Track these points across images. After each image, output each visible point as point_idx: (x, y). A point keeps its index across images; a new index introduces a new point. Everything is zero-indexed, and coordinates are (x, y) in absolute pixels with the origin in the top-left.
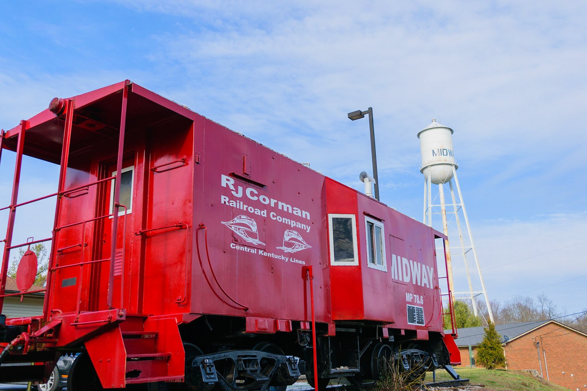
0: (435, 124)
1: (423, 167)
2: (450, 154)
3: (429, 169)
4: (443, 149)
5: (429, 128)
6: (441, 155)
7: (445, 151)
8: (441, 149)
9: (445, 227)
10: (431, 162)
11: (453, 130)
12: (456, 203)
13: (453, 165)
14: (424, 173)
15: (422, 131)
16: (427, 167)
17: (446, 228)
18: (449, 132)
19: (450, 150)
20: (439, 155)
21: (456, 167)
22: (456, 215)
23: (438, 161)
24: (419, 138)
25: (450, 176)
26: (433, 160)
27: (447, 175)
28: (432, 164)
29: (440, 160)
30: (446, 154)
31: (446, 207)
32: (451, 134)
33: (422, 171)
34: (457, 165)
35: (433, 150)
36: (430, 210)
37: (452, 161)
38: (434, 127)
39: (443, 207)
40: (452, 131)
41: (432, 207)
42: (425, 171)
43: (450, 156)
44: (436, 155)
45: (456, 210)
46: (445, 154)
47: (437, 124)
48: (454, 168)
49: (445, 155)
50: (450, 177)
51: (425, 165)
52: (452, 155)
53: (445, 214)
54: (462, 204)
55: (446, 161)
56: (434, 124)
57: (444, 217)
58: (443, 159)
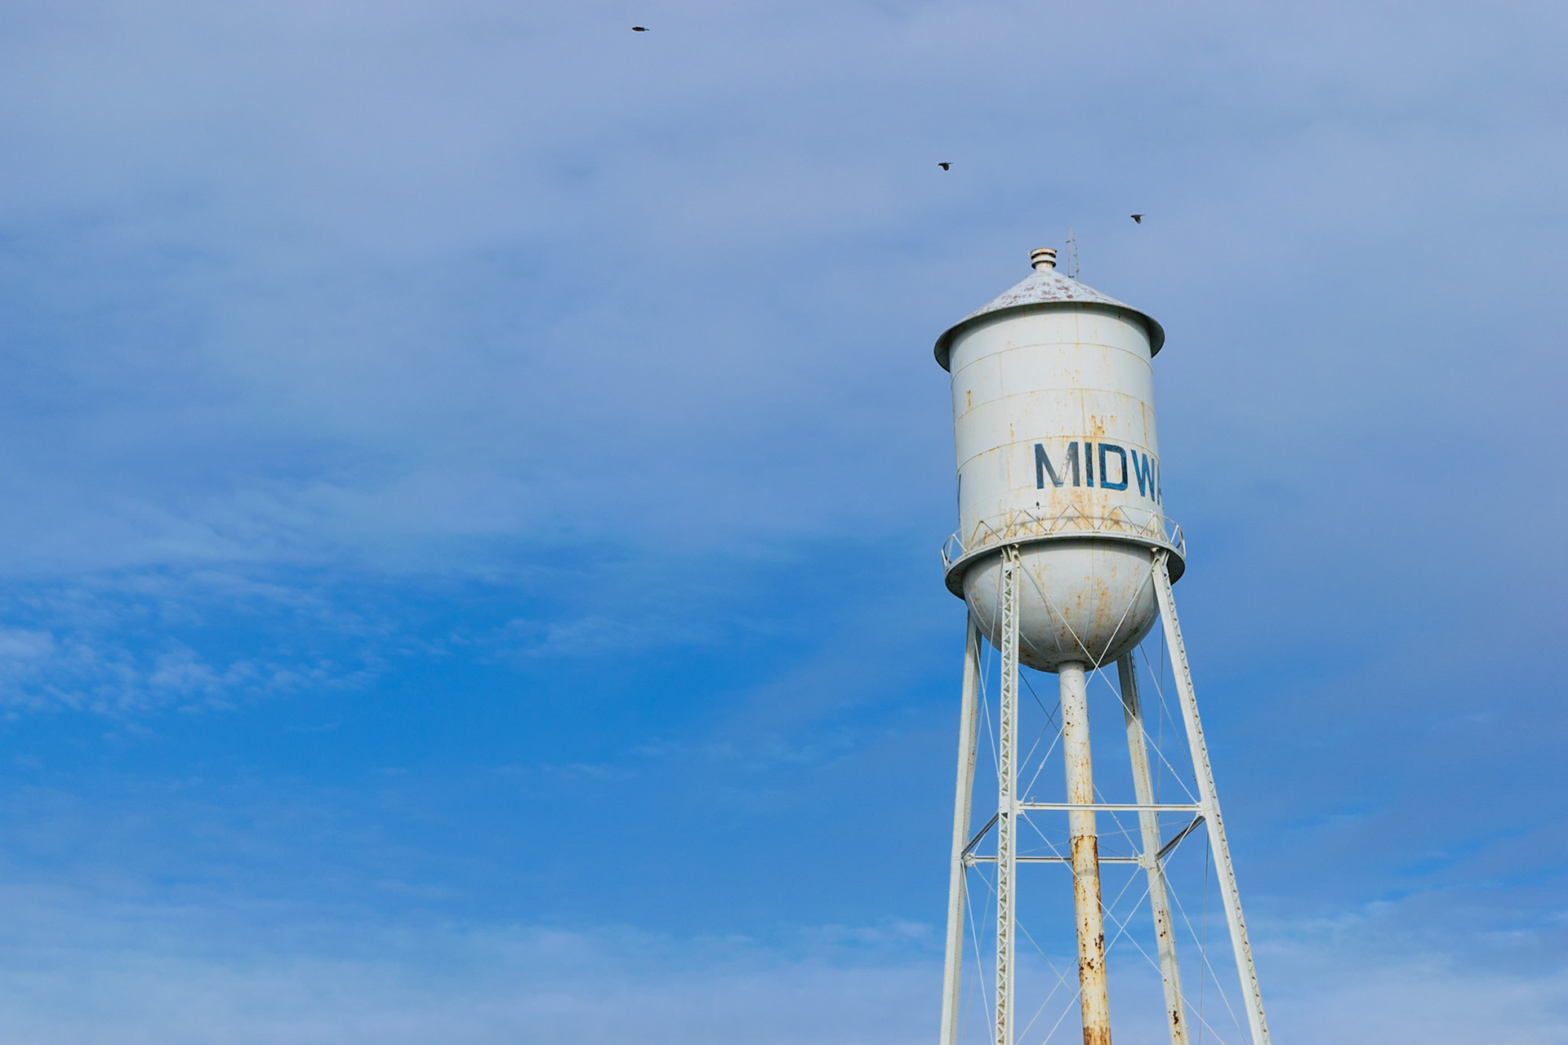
0: (1053, 283)
1: (973, 553)
2: (1141, 483)
3: (1007, 566)
4: (1104, 448)
5: (1021, 302)
6: (1090, 484)
7: (1113, 459)
8: (1089, 447)
9: (1092, 953)
10: (1023, 524)
11: (1162, 331)
12: (1157, 801)
13: (1161, 550)
14: (969, 595)
15: (970, 316)
16: (993, 555)
17: (1097, 959)
18: (1136, 338)
19: (1144, 457)
20: (1077, 483)
21: (1176, 569)
22: (1153, 878)
23: (1070, 519)
24: (947, 367)
25: (1138, 618)
26: (1035, 512)
27: (1120, 610)
28: (1031, 537)
29: (1087, 518)
30: (1119, 480)
31: (1101, 819)
32: (1150, 355)
33: (958, 580)
34: (1183, 556)
35: (1039, 450)
36: (1008, 834)
37: (1155, 524)
38: (1049, 299)
39: (1082, 823)
40: (1154, 334)
41: (1019, 818)
42: (987, 580)
43: (1143, 494)
44: (1057, 483)
45: (1151, 841)
46: (1114, 476)
47: (1068, 282)
48: (1160, 569)
49: (1113, 486)
50: (1136, 630)
51: (983, 541)
52: (1152, 491)
53: (1092, 866)
54: (1207, 806)
55: (1117, 522)
56: (1043, 284)
57: (1088, 885)
58: (1097, 511)
